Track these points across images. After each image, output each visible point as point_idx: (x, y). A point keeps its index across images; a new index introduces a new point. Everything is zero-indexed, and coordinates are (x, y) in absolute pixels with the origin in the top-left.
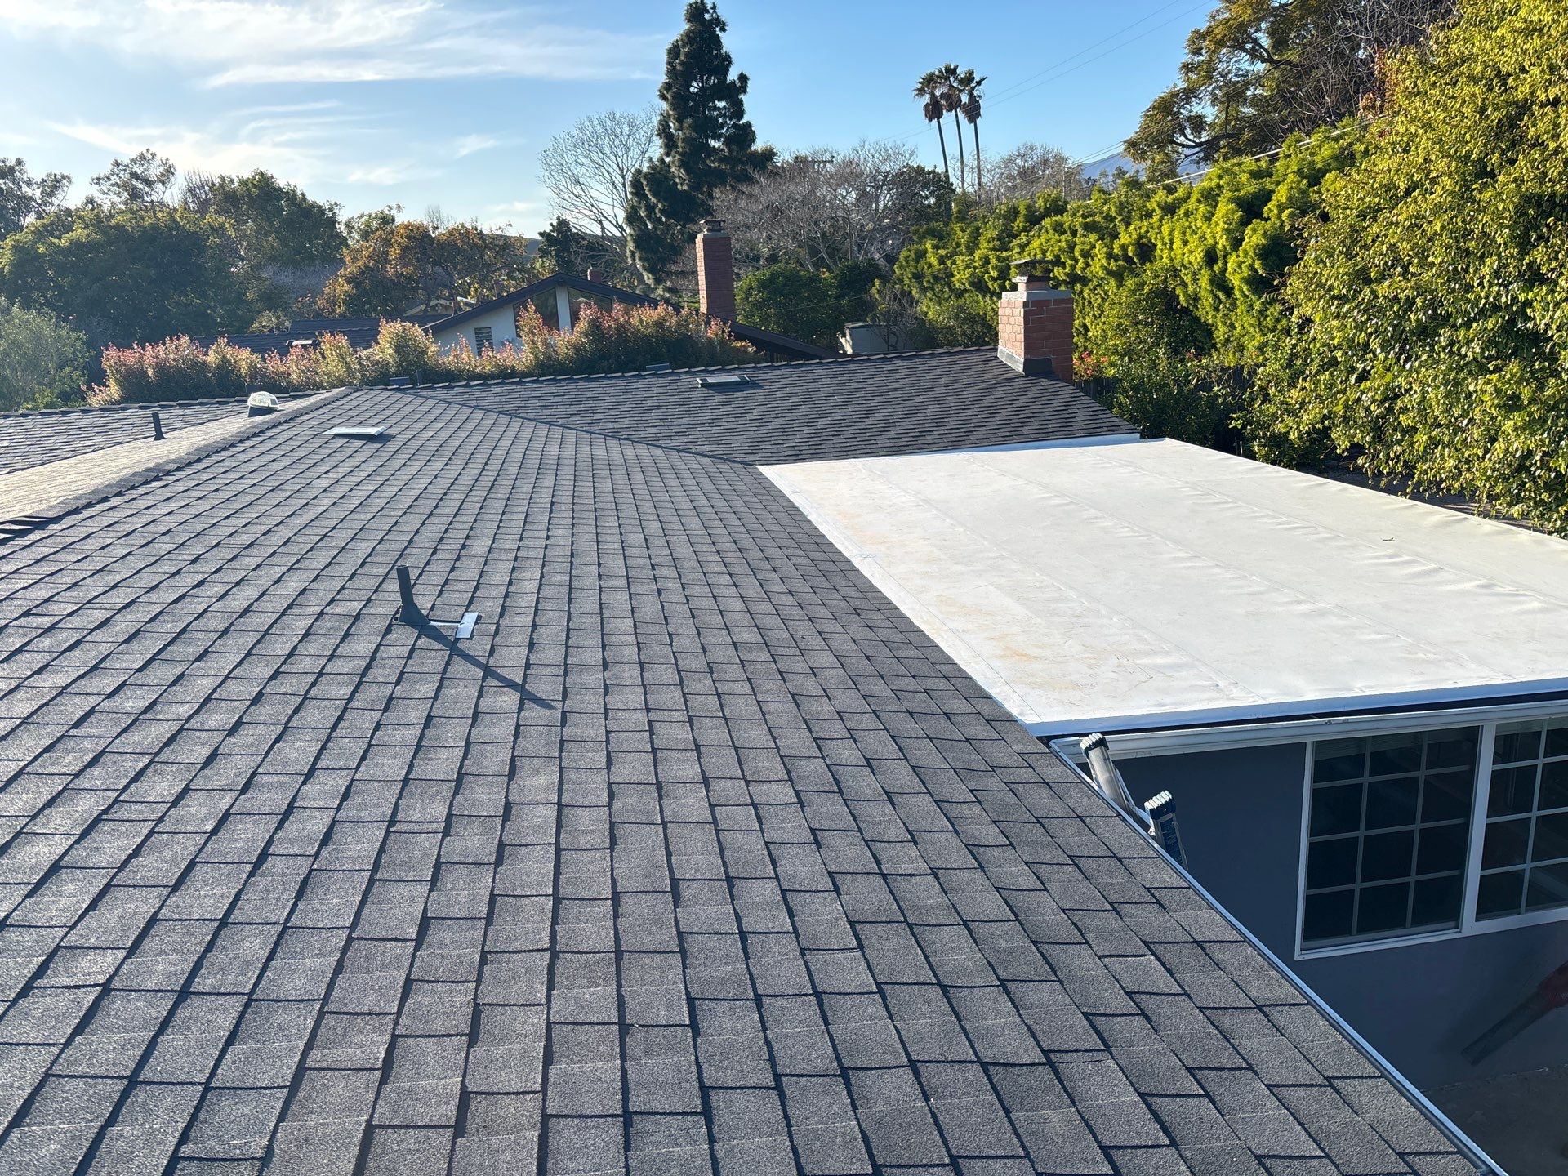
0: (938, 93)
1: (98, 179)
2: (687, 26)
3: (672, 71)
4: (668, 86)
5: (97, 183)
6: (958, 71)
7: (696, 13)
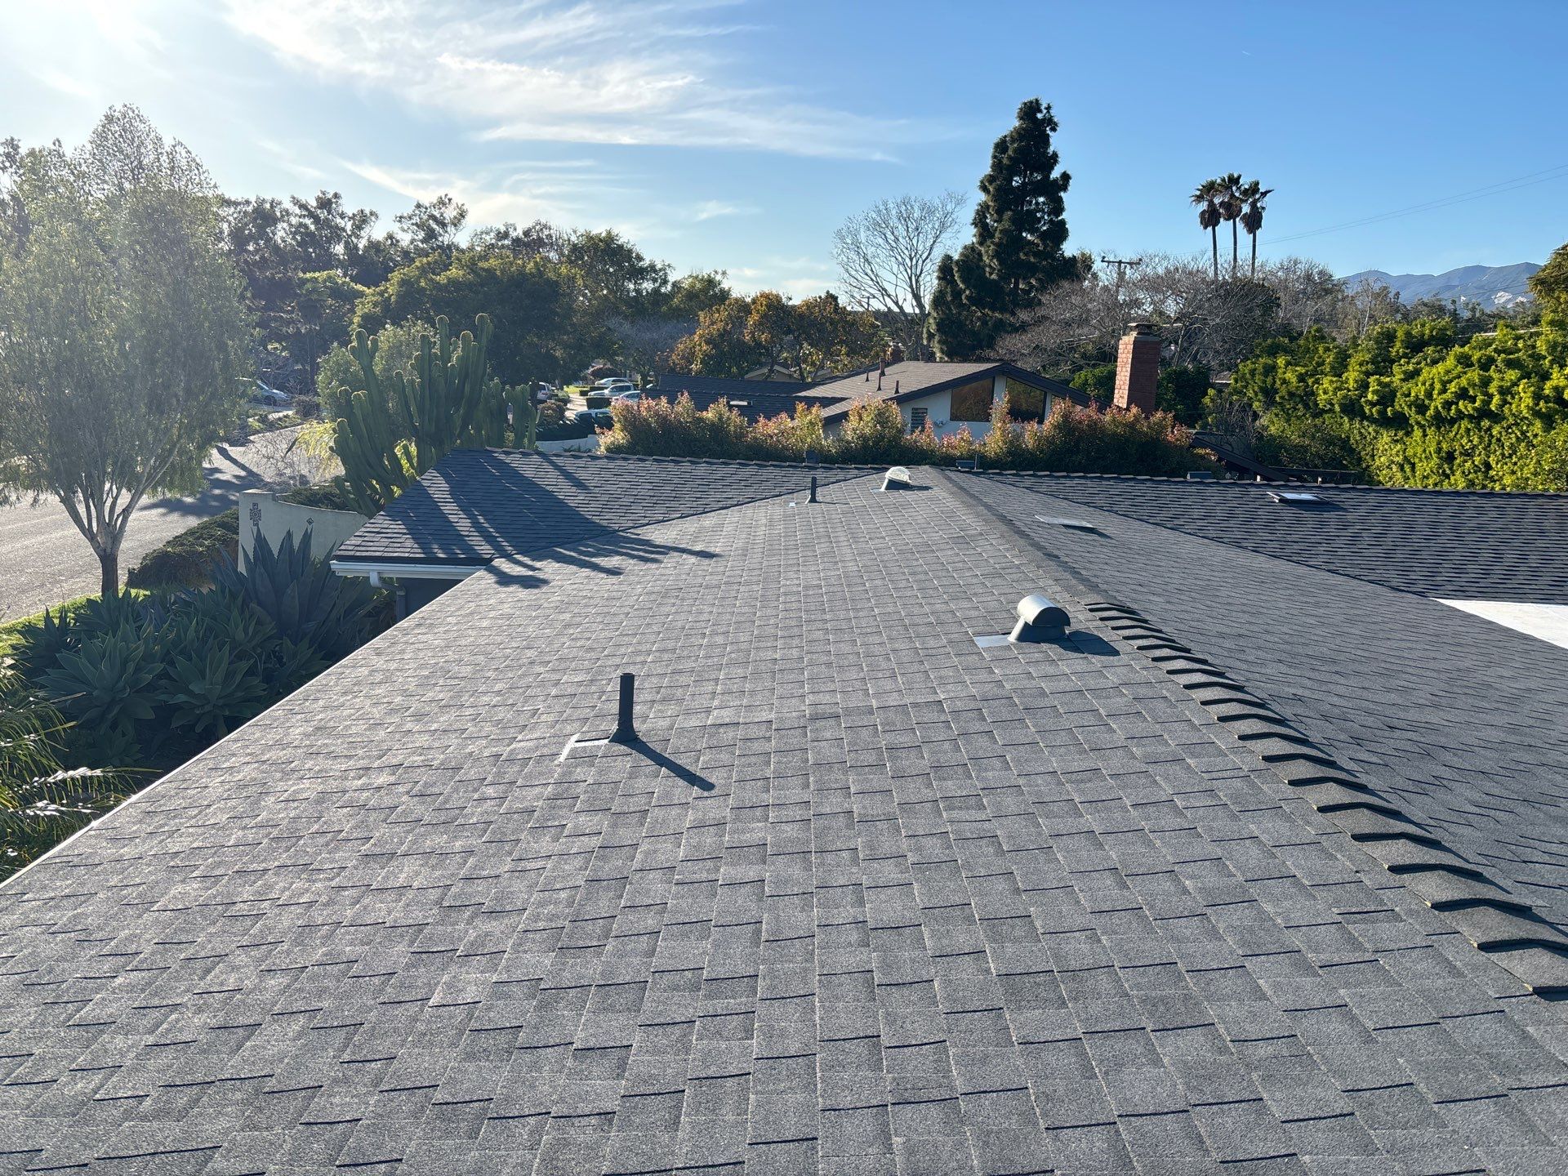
0: (1217, 201)
1: (401, 217)
2: (1017, 123)
3: (997, 165)
4: (991, 179)
5: (400, 221)
6: (1241, 181)
7: (1030, 111)
